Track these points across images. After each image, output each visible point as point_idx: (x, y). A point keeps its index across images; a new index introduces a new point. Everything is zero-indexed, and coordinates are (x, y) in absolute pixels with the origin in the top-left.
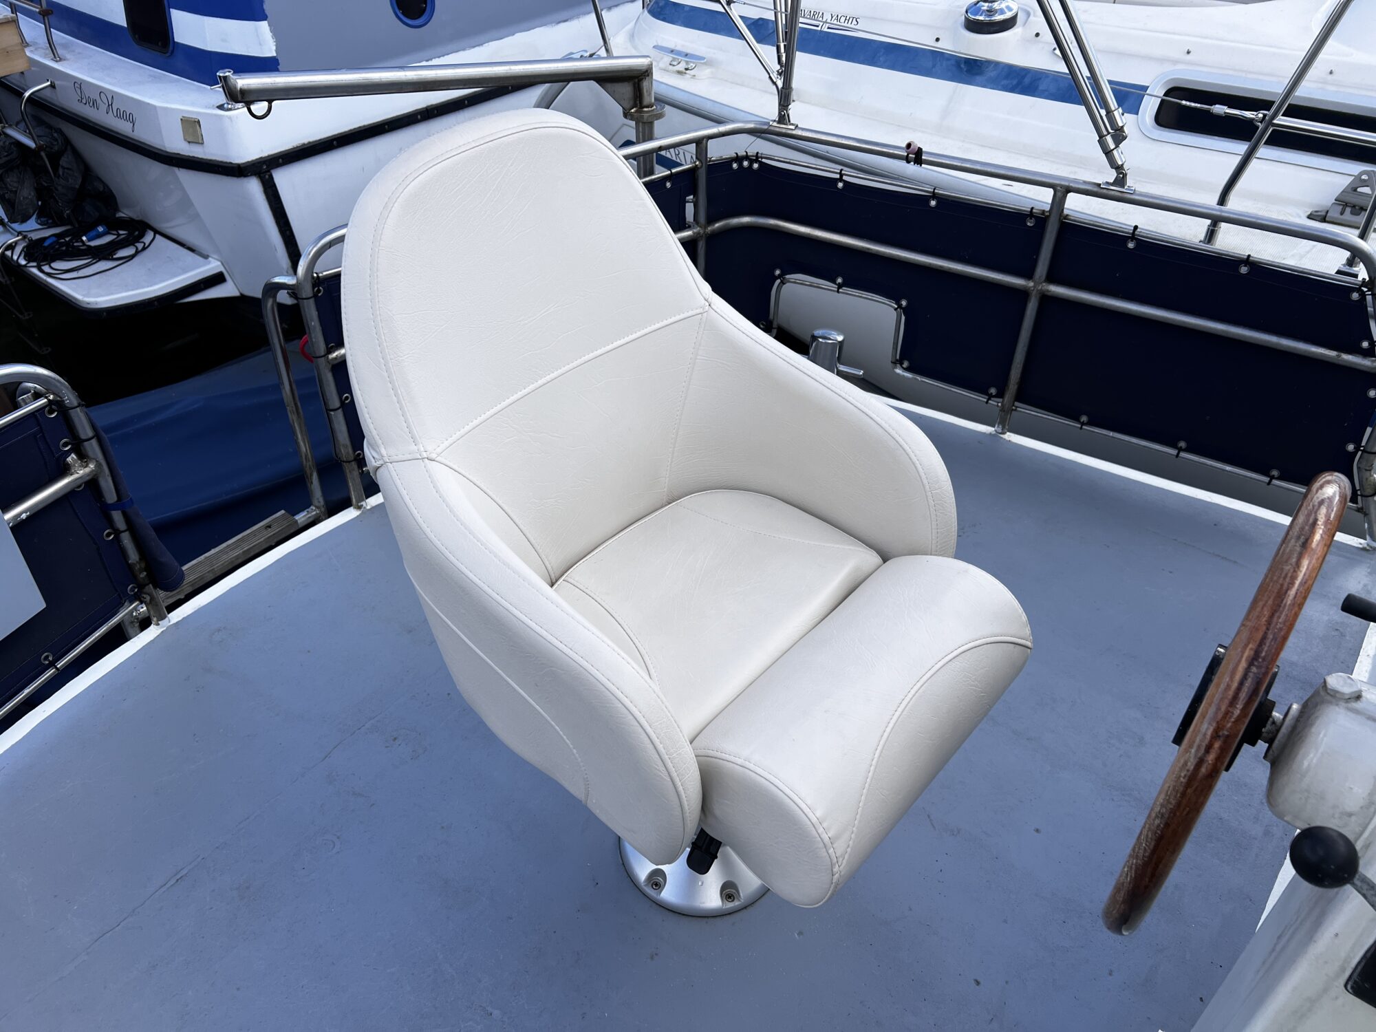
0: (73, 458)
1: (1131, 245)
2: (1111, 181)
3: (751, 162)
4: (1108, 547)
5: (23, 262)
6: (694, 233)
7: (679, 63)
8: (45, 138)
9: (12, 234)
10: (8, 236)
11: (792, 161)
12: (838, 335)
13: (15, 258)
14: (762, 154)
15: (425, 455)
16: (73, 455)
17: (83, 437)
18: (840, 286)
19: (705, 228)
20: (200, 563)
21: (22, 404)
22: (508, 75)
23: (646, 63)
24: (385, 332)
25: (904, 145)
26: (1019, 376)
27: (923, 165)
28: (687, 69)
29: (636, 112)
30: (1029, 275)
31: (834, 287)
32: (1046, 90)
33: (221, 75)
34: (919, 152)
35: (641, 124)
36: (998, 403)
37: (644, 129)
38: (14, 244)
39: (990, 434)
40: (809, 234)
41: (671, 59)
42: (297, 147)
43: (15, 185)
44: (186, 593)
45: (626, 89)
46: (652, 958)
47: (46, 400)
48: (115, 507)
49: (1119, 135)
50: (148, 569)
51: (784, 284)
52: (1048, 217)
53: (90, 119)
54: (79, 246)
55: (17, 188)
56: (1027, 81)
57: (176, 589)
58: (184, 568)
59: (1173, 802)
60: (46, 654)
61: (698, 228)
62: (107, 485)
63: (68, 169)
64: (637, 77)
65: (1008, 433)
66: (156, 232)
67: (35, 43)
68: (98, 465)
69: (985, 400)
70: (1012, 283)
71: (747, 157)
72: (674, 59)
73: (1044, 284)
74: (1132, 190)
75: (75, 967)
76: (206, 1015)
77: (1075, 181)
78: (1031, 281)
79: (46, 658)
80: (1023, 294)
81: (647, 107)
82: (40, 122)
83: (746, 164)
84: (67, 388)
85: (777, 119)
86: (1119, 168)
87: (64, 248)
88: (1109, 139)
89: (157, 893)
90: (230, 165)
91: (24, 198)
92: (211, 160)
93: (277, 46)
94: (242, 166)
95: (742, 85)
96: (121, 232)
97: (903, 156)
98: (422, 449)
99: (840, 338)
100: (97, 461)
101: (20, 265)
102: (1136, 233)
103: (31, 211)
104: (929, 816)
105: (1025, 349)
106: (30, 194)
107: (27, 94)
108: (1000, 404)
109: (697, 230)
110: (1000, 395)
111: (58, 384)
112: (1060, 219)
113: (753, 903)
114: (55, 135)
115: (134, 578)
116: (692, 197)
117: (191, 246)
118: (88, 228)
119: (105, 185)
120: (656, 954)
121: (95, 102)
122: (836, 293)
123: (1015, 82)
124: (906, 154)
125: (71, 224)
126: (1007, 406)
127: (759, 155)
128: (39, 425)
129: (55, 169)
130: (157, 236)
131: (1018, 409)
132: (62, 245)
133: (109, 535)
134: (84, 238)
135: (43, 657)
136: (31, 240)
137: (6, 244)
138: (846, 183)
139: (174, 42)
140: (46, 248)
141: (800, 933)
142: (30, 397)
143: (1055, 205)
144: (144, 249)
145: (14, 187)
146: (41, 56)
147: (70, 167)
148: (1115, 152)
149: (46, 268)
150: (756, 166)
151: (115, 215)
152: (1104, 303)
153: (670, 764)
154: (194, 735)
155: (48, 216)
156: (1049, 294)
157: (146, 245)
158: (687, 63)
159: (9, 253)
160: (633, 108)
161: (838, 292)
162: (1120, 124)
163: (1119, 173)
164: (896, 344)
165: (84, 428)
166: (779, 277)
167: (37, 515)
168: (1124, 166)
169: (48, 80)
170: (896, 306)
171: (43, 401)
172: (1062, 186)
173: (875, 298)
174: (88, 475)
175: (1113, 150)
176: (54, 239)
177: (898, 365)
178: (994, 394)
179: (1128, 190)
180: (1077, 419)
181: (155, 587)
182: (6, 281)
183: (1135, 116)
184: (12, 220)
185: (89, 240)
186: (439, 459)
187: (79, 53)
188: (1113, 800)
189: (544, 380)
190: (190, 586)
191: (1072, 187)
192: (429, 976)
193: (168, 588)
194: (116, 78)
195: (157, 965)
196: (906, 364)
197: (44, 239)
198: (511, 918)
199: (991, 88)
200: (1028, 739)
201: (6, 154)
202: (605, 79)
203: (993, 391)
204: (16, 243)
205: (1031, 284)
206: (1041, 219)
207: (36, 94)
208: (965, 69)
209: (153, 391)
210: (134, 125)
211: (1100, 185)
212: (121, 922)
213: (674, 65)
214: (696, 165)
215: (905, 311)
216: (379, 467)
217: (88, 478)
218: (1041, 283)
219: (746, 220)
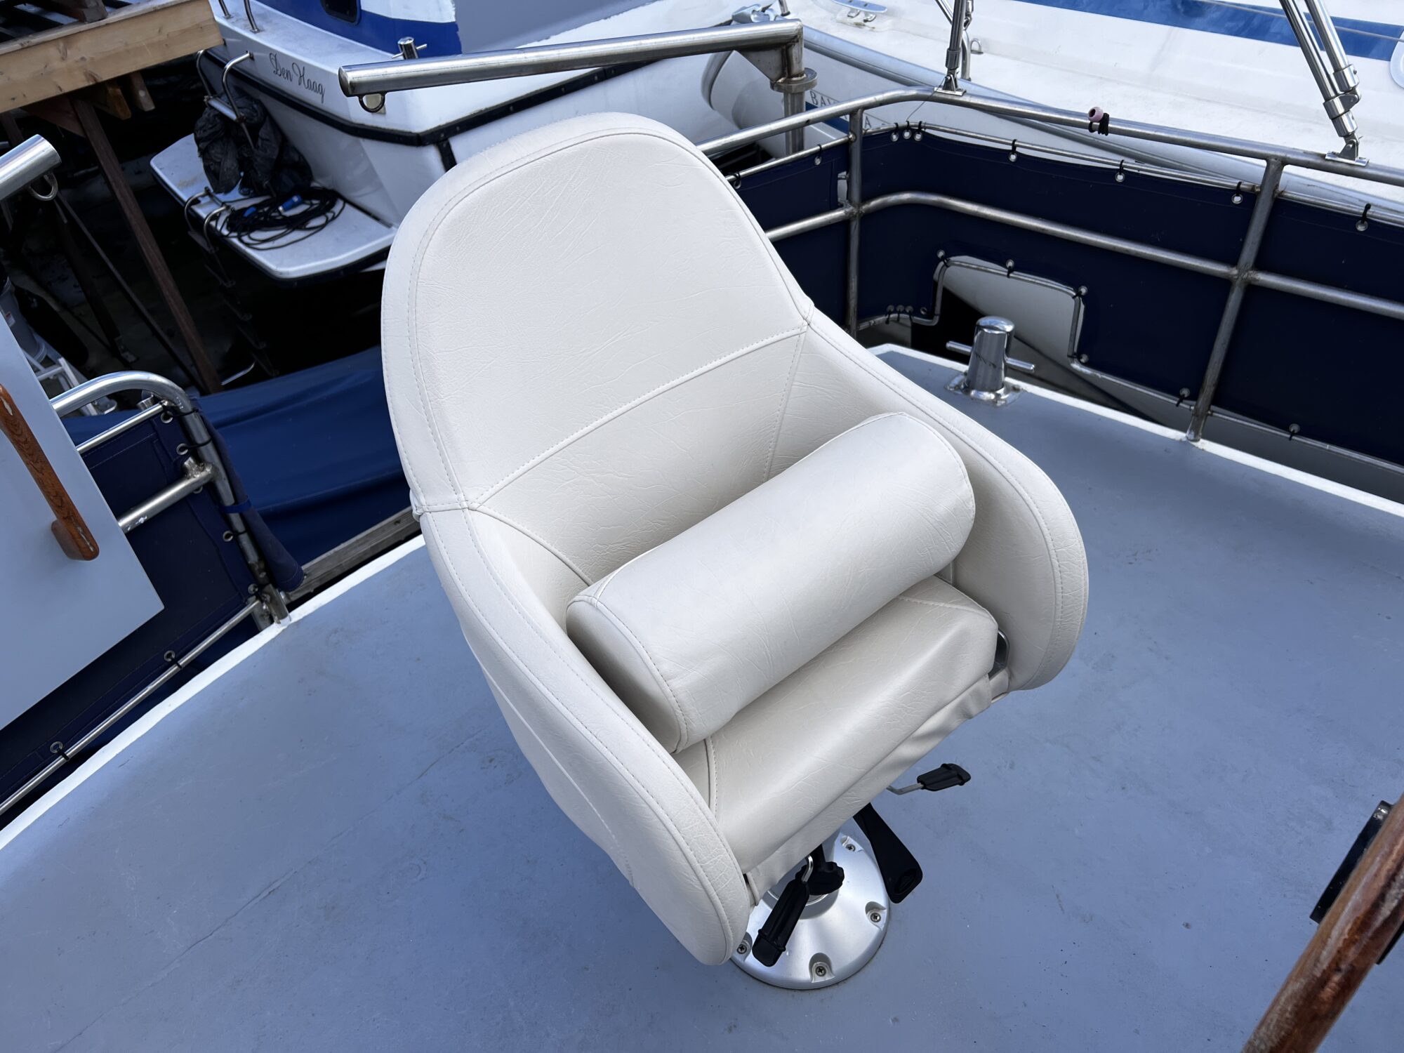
0: (190, 461)
1: (1361, 228)
2: (1339, 151)
3: (913, 132)
4: (1311, 583)
5: (225, 232)
6: (846, 213)
7: (858, 14)
8: (245, 110)
9: (217, 204)
10: (214, 206)
11: (959, 131)
12: (1008, 324)
13: (219, 228)
14: (925, 123)
15: (465, 505)
16: (190, 459)
17: (200, 442)
18: (1011, 270)
19: (859, 206)
20: (329, 557)
21: (142, 408)
22: (639, 50)
23: (795, 28)
24: (424, 372)
25: (1087, 111)
26: (1217, 377)
27: (1109, 134)
28: (866, 21)
29: (784, 82)
30: (1233, 261)
31: (1004, 271)
32: (1277, 33)
33: (402, 43)
34: (1105, 119)
35: (789, 95)
36: (1191, 406)
37: (793, 101)
38: (218, 215)
39: (1181, 441)
40: (977, 212)
41: (849, 10)
42: (475, 114)
43: (220, 156)
44: (315, 587)
45: (773, 58)
46: (730, 1030)
47: (160, 406)
48: (232, 509)
49: (1350, 98)
50: (267, 569)
51: (948, 267)
52: (1259, 193)
53: (286, 91)
54: (275, 217)
55: (221, 159)
56: (1256, 22)
57: (295, 588)
58: (304, 568)
59: (1275, 1040)
60: (168, 652)
61: (852, 208)
62: (224, 488)
63: (267, 140)
64: (785, 44)
65: (1202, 440)
66: (346, 201)
67: (237, 15)
68: (215, 469)
69: (1176, 402)
70: (1213, 271)
71: (908, 128)
72: (852, 10)
73: (1251, 272)
74: (1364, 162)
75: (168, 974)
76: (281, 1038)
77: (1294, 151)
78: (1234, 268)
79: (169, 656)
80: (1224, 284)
81: (797, 76)
82: (242, 93)
83: (907, 135)
84: (181, 394)
85: (943, 84)
86: (1348, 137)
87: (262, 219)
88: (1337, 102)
89: (249, 905)
90: (410, 135)
91: (227, 169)
92: (392, 130)
93: (456, 11)
94: (421, 135)
95: (926, 37)
96: (315, 202)
97: (1086, 124)
98: (463, 498)
99: (1009, 328)
100: (213, 465)
101: (223, 236)
102: (1368, 213)
103: (234, 182)
104: (1058, 896)
105: (1225, 346)
106: (233, 165)
107: (228, 66)
108: (1192, 408)
109: (850, 209)
110: (1194, 396)
111: (172, 391)
112: (1273, 195)
113: (846, 979)
114: (255, 106)
115: (253, 578)
116: (845, 173)
117: (377, 215)
118: (283, 198)
119: (301, 155)
120: (735, 1026)
121: (288, 73)
122: (1006, 278)
123: (1241, 24)
124: (1089, 122)
125: (269, 193)
126: (1201, 410)
127: (922, 125)
128: (155, 431)
129: (255, 139)
130: (347, 206)
131: (1215, 414)
132: (261, 215)
133: (228, 536)
134: (281, 208)
135: (165, 655)
136: (233, 211)
137: (211, 215)
138: (1020, 156)
139: (361, 10)
140: (246, 218)
141: (895, 1020)
142: (150, 401)
143: (1267, 181)
144: (334, 218)
145: (219, 159)
146: (241, 28)
147: (267, 137)
148: (1344, 118)
149: (246, 239)
150: (918, 137)
151: (309, 185)
152: (1325, 295)
153: (702, 872)
154: (301, 741)
155: (250, 188)
156: (1257, 283)
157: (336, 214)
158: (866, 14)
159: (213, 223)
160: (780, 78)
161: (1008, 276)
162: (1352, 85)
163: (1348, 143)
164: (1073, 335)
165: (199, 432)
166: (943, 259)
167: (155, 519)
168: (1355, 134)
169: (247, 52)
170: (1074, 294)
171: (158, 407)
172: (1276, 157)
173: (1049, 285)
174: (204, 478)
175: (1342, 114)
176: (254, 209)
177: (1076, 359)
178: (1186, 396)
179: (1360, 162)
180: (1286, 429)
181: (275, 586)
182: (211, 251)
183: (1387, 62)
184: (217, 191)
185: (286, 210)
186: (481, 508)
187: (276, 24)
188: (1285, 896)
189: (610, 416)
190: (317, 581)
191: (1289, 158)
192: (498, 1024)
193: (287, 589)
194: (308, 49)
195: (242, 980)
196: (1084, 359)
197: (244, 210)
198: (587, 969)
199: (1212, 32)
200: (1186, 813)
201: (210, 126)
202: (749, 48)
203: (1185, 392)
204: (220, 213)
205: (1235, 271)
206: (1251, 197)
207: (240, 66)
208: (1182, 10)
209: (330, 363)
210: (323, 96)
211: (1325, 155)
212: (214, 931)
213: (852, 17)
214: (850, 139)
215: (1085, 299)
216: (420, 516)
217: (204, 482)
218: (1247, 271)
219: (906, 196)
